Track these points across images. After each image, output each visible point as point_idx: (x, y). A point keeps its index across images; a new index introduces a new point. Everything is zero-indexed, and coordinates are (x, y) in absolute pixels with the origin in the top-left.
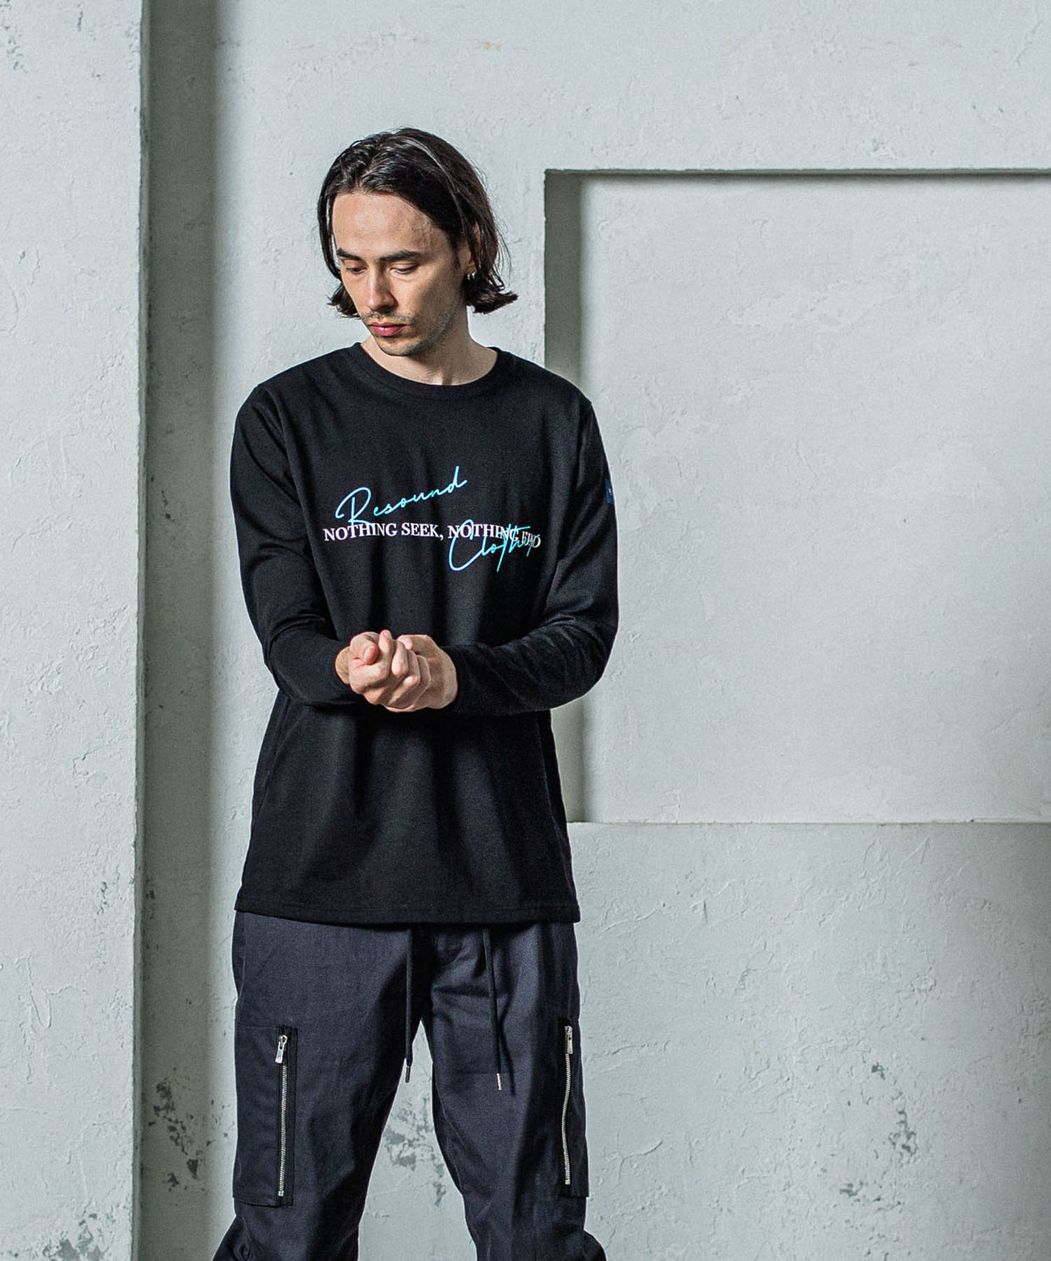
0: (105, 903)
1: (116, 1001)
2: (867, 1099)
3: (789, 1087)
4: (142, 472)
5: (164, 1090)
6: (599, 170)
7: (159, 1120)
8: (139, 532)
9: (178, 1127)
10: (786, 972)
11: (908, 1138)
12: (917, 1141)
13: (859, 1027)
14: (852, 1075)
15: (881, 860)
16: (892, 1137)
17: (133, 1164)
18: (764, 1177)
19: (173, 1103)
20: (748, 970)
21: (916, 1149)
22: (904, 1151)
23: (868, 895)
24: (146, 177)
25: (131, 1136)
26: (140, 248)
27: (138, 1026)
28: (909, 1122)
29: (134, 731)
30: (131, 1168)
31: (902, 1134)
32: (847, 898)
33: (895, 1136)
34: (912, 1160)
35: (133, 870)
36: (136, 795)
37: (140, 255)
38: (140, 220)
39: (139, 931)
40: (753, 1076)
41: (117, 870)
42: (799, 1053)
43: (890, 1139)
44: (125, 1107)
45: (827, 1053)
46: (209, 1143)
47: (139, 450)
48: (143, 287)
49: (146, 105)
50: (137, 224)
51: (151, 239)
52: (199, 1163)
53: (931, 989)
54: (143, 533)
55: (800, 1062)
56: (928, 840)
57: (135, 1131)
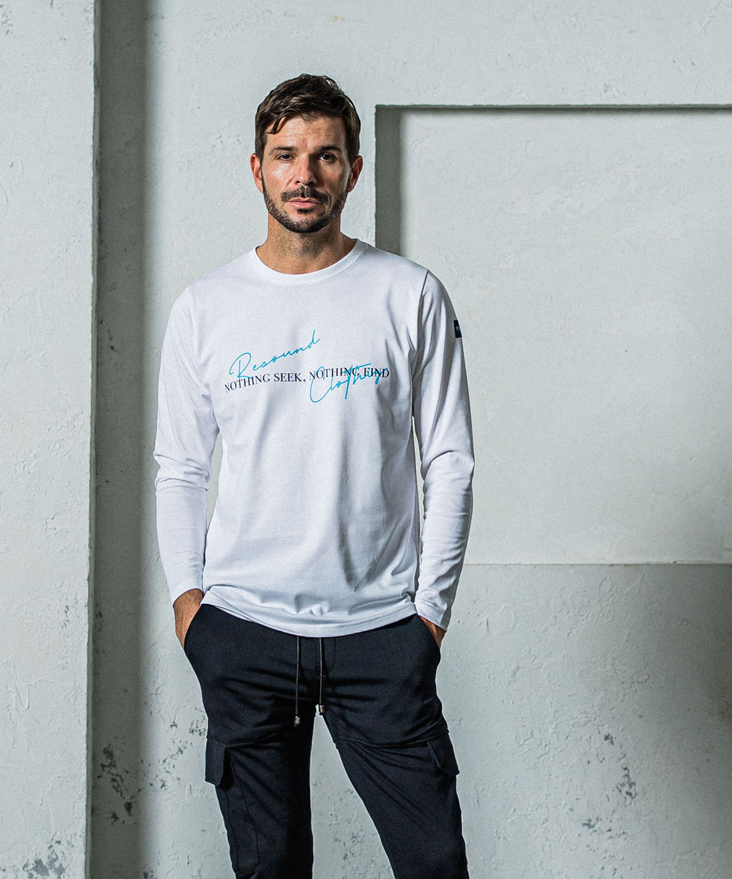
0: (67, 621)
1: (75, 690)
2: (601, 759)
3: (547, 751)
4: (94, 317)
5: (109, 753)
6: (413, 105)
7: (105, 774)
8: (92, 359)
9: (118, 778)
10: (545, 669)
11: (630, 787)
12: (637, 789)
13: (596, 709)
14: (591, 742)
15: (611, 590)
16: (619, 786)
17: (86, 806)
18: (529, 815)
19: (114, 762)
20: (518, 668)
21: (636, 795)
22: (628, 797)
23: (601, 615)
24: (97, 111)
25: (85, 785)
26: (93, 160)
27: (90, 708)
28: (631, 775)
29: (88, 500)
30: (85, 808)
31: (626, 783)
32: (587, 617)
33: (621, 785)
34: (633, 803)
35: (87, 597)
36: (89, 545)
37: (93, 165)
38: (93, 140)
39: (91, 639)
40: (521, 743)
41: (76, 598)
42: (554, 726)
43: (617, 788)
44: (81, 765)
45: (573, 726)
46: (140, 790)
47: (92, 302)
48: (95, 187)
49: (98, 59)
50: (91, 143)
51: (101, 154)
52: (133, 804)
53: (646, 682)
54: (95, 360)
55: (554, 732)
56: (644, 575)
57: (88, 783)
